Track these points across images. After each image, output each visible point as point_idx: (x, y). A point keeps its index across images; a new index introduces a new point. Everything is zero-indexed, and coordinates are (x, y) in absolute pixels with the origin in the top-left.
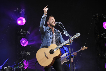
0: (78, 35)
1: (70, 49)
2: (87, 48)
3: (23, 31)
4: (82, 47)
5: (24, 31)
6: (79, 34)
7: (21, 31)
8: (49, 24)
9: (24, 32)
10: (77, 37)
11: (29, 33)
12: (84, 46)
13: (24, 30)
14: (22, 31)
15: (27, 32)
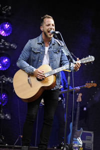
0: (91, 59)
1: (69, 78)
2: (95, 85)
4: (88, 83)
5: (7, 42)
6: (93, 57)
9: (6, 44)
10: (88, 61)
11: (14, 46)
12: (92, 82)
14: (2, 42)
15: (12, 45)
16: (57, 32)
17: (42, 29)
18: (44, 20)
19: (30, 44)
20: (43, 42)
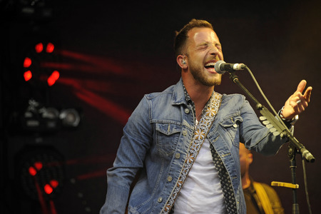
3: (38, 108)
5: (47, 107)
7: (31, 111)
8: (186, 70)
11: (71, 118)
13: (44, 103)
14: (32, 108)
15: (63, 116)
16: (236, 66)
17: (183, 63)
18: (189, 34)
19: (149, 111)
20: (189, 102)
